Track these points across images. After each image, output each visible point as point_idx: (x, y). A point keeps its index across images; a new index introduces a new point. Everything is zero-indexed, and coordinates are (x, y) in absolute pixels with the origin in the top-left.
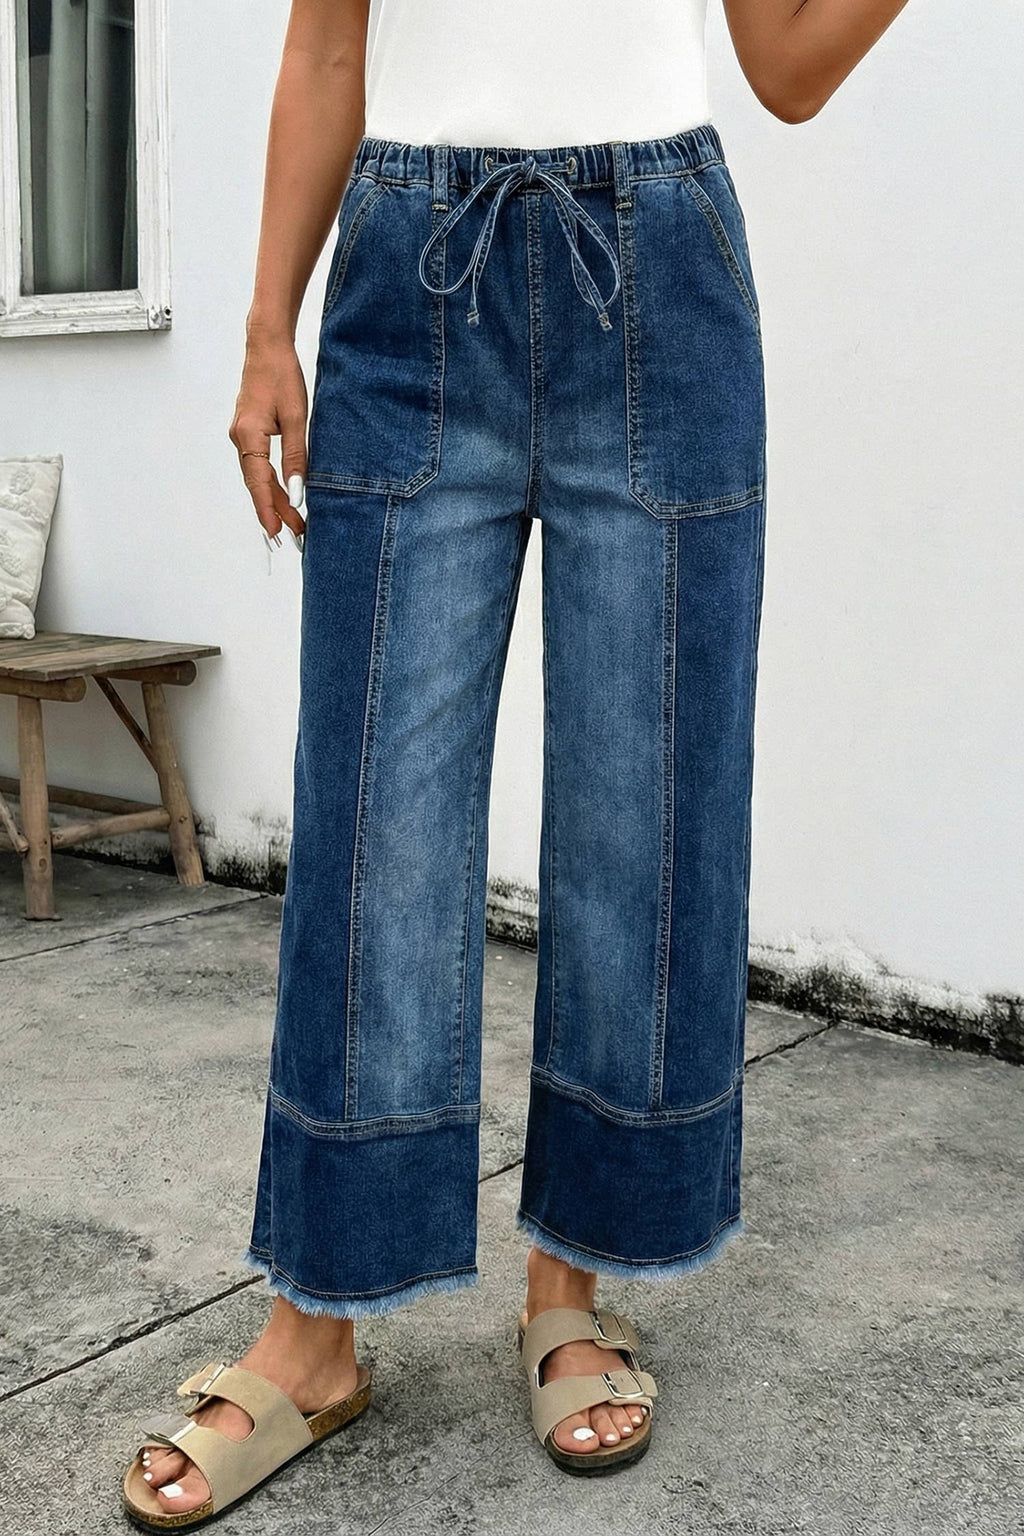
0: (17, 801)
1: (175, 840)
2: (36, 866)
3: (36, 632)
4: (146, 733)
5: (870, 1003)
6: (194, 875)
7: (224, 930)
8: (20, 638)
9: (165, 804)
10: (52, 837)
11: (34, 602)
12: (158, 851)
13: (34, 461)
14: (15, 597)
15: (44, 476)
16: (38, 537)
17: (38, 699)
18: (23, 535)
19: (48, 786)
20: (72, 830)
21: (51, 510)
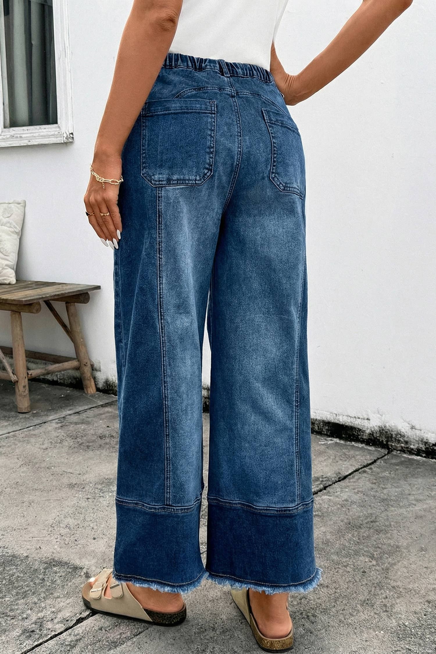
0: (12, 358)
1: (82, 374)
2: (21, 388)
3: (17, 280)
4: (69, 327)
5: (406, 442)
6: (92, 390)
7: (108, 415)
8: (9, 284)
9: (78, 358)
10: (28, 374)
11: (15, 267)
12: (75, 378)
13: (13, 203)
14: (7, 265)
15: (17, 211)
16: (16, 238)
17: (20, 313)
18: (9, 237)
19: (25, 350)
20: (37, 371)
21: (21, 227)
